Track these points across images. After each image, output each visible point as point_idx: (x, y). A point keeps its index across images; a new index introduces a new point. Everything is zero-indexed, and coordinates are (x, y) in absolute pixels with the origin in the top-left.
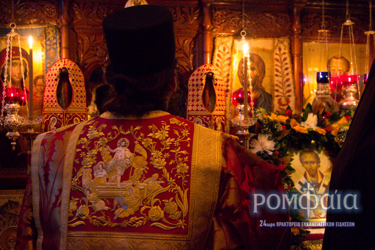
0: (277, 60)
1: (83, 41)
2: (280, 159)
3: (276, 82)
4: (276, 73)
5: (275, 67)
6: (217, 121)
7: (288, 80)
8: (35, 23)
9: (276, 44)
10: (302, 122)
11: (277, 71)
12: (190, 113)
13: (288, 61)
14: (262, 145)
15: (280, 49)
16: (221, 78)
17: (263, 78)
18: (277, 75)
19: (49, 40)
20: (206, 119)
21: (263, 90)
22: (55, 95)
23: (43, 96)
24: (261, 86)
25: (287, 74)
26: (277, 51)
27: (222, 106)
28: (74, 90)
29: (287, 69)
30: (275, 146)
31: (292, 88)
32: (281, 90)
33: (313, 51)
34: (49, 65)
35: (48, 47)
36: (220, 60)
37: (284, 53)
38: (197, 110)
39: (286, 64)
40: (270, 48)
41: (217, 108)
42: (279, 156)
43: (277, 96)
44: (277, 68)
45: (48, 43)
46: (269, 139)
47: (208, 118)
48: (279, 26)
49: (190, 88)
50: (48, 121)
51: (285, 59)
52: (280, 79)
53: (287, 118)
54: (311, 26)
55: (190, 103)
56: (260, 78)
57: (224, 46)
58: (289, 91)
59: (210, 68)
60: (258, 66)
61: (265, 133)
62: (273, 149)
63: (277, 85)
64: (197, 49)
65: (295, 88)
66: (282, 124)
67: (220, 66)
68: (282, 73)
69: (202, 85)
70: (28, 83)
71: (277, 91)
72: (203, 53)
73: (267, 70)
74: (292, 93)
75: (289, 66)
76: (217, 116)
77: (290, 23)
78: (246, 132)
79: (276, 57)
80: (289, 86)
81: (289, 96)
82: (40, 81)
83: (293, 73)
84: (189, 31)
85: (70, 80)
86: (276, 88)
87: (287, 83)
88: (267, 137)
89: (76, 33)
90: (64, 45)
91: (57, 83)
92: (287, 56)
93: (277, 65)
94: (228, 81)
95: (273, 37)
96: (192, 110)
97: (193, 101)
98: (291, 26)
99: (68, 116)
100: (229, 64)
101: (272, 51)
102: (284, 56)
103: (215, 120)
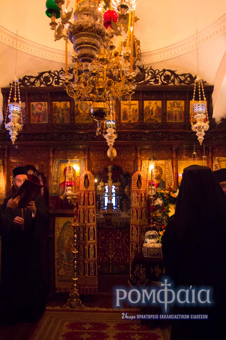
0: (167, 168)
1: (93, 163)
2: (164, 208)
3: (167, 177)
4: (167, 173)
5: (166, 171)
6: (142, 193)
7: (171, 176)
8: (76, 158)
9: (166, 162)
10: (175, 193)
11: (167, 172)
12: (133, 190)
13: (171, 168)
14: (158, 202)
15: (168, 164)
16: (144, 176)
17: (161, 175)
18: (167, 174)
19: (81, 163)
20: (138, 192)
21: (162, 180)
22: (83, 184)
23: (79, 184)
24: (161, 178)
25: (171, 174)
26: (167, 165)
27: (144, 186)
28: (90, 182)
29: (171, 172)
30: (163, 203)
31: (173, 179)
32: (169, 180)
33: (182, 164)
34: (81, 173)
35: (81, 166)
36: (144, 169)
37: (170, 166)
38: (135, 189)
39: (171, 170)
40: (164, 163)
41: (142, 188)
42: (164, 207)
43: (167, 182)
44: (167, 171)
45: (81, 165)
46: (161, 200)
47: (139, 192)
48: (167, 155)
49: (133, 180)
50: (81, 193)
51: (170, 168)
52: (168, 176)
53: (169, 191)
54: (180, 154)
55: (133, 186)
56: (160, 175)
57: (146, 163)
58: (172, 180)
59: (140, 173)
60: (159, 171)
61: (159, 197)
62: (162, 204)
63: (167, 178)
64: (135, 165)
65: (174, 179)
66: (167, 194)
67: (144, 171)
68: (169, 173)
69: (136, 179)
70: (74, 179)
71: (167, 180)
72: (137, 167)
73: (163, 172)
74: (173, 181)
75: (172, 170)
76: (142, 191)
77: (172, 154)
78: (152, 197)
79: (167, 167)
80: (172, 178)
81: (172, 182)
82: (78, 178)
83: (173, 173)
84: (132, 158)
85: (88, 178)
86: (167, 179)
87: (171, 178)
88: (160, 199)
89: (91, 161)
90: (86, 166)
91: (84, 179)
92: (171, 167)
93: (167, 170)
94: (147, 177)
95: (165, 159)
96: (133, 188)
97: (134, 185)
98: (172, 155)
99: (87, 191)
100: (148, 171)
101: (165, 165)
102: (169, 167)
103: (141, 192)
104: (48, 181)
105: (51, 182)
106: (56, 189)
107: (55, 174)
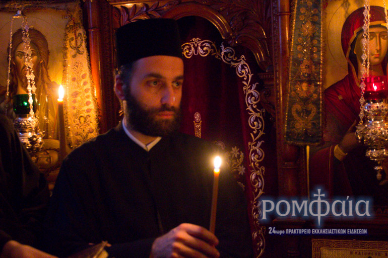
104: (272, 79)
105: (284, 86)
106: (308, 112)
107: (304, 47)
